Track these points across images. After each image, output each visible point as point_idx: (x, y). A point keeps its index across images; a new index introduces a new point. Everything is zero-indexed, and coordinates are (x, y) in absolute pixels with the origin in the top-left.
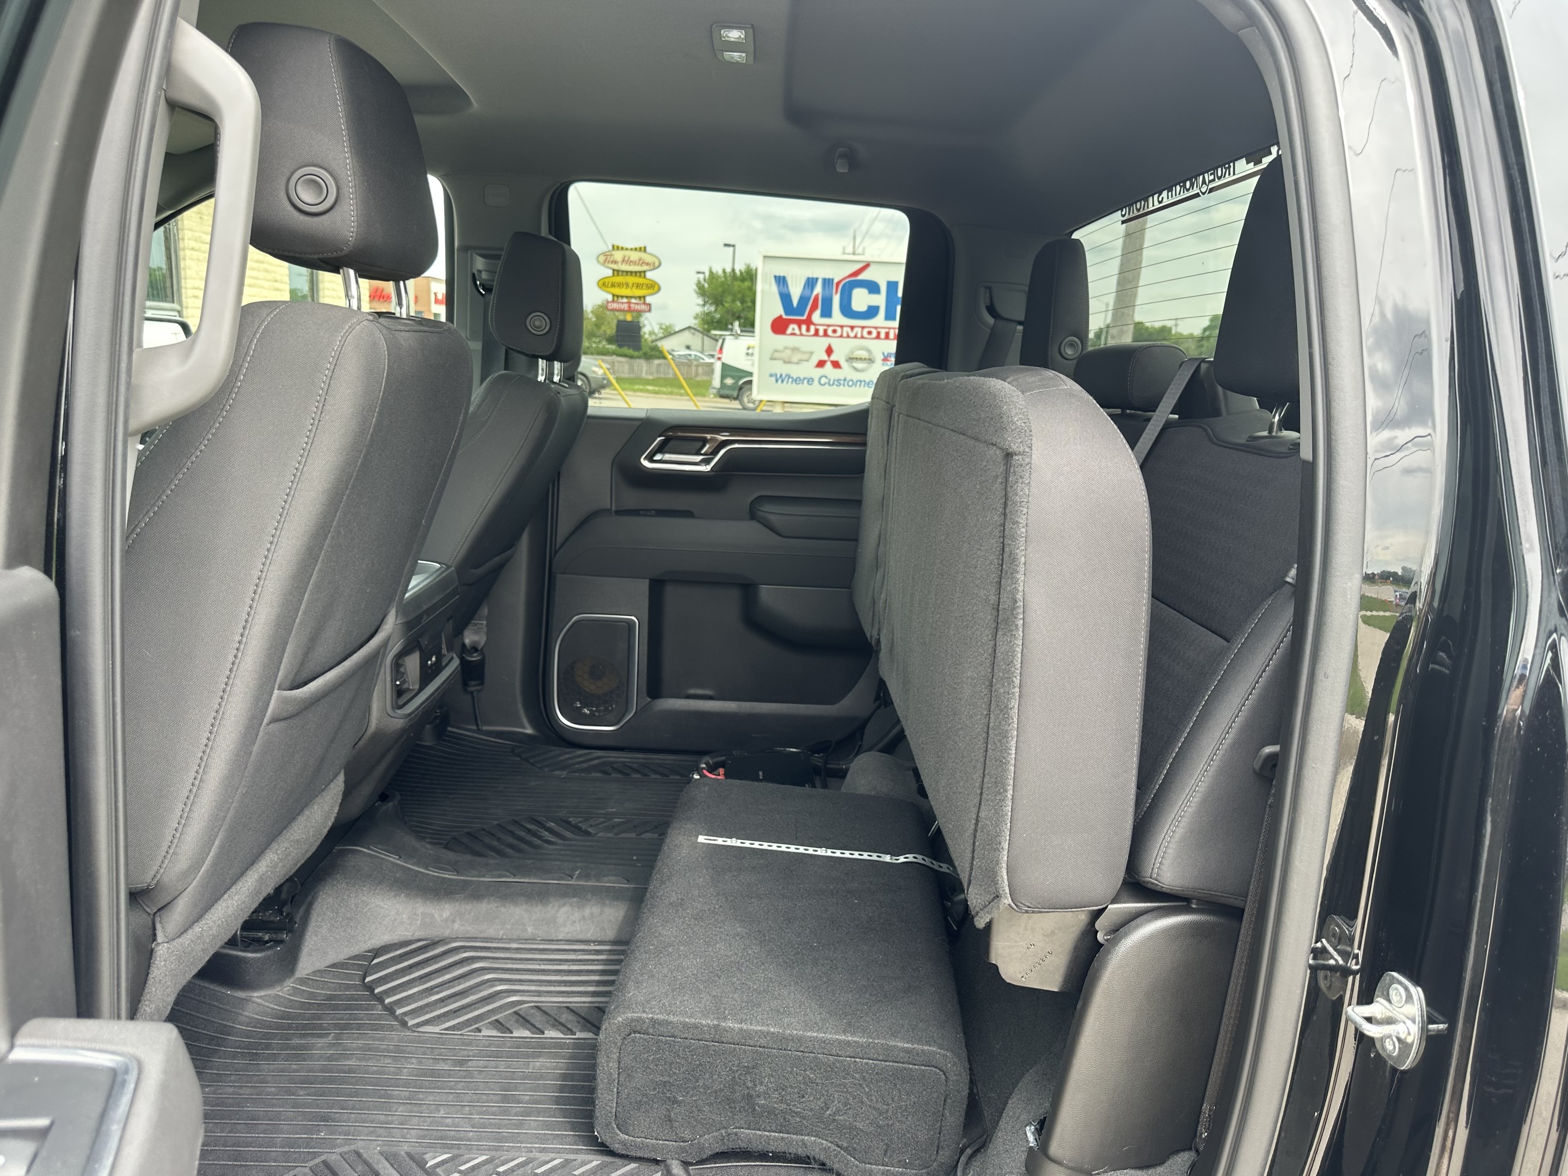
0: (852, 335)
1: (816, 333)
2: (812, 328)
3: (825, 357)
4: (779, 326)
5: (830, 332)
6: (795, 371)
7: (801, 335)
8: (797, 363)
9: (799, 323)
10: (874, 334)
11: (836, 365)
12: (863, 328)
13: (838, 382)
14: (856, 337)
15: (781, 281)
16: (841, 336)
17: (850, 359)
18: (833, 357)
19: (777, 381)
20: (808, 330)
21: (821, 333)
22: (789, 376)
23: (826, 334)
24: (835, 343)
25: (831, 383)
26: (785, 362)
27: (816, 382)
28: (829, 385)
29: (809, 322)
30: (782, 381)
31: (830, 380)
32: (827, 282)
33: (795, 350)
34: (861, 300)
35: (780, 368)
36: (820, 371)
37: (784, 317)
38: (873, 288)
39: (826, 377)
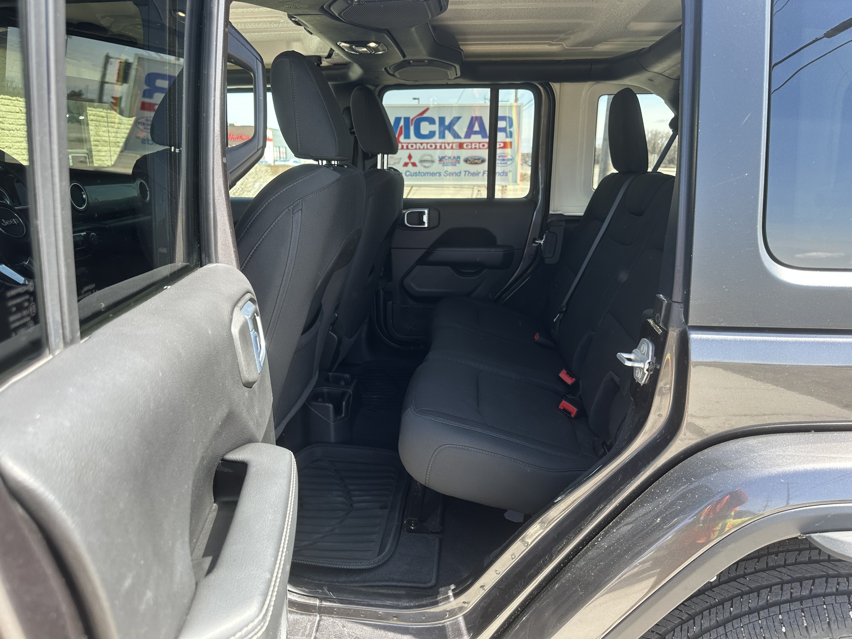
0: (422, 147)
3: (407, 160)
5: (409, 147)
10: (434, 146)
11: (414, 164)
12: (427, 143)
13: (416, 174)
14: (424, 149)
16: (416, 149)
17: (421, 161)
18: (412, 161)
21: (405, 147)
23: (407, 148)
24: (413, 153)
28: (411, 176)
31: (411, 173)
32: (407, 119)
34: (425, 128)
36: (406, 169)
38: (431, 121)
39: (409, 171)
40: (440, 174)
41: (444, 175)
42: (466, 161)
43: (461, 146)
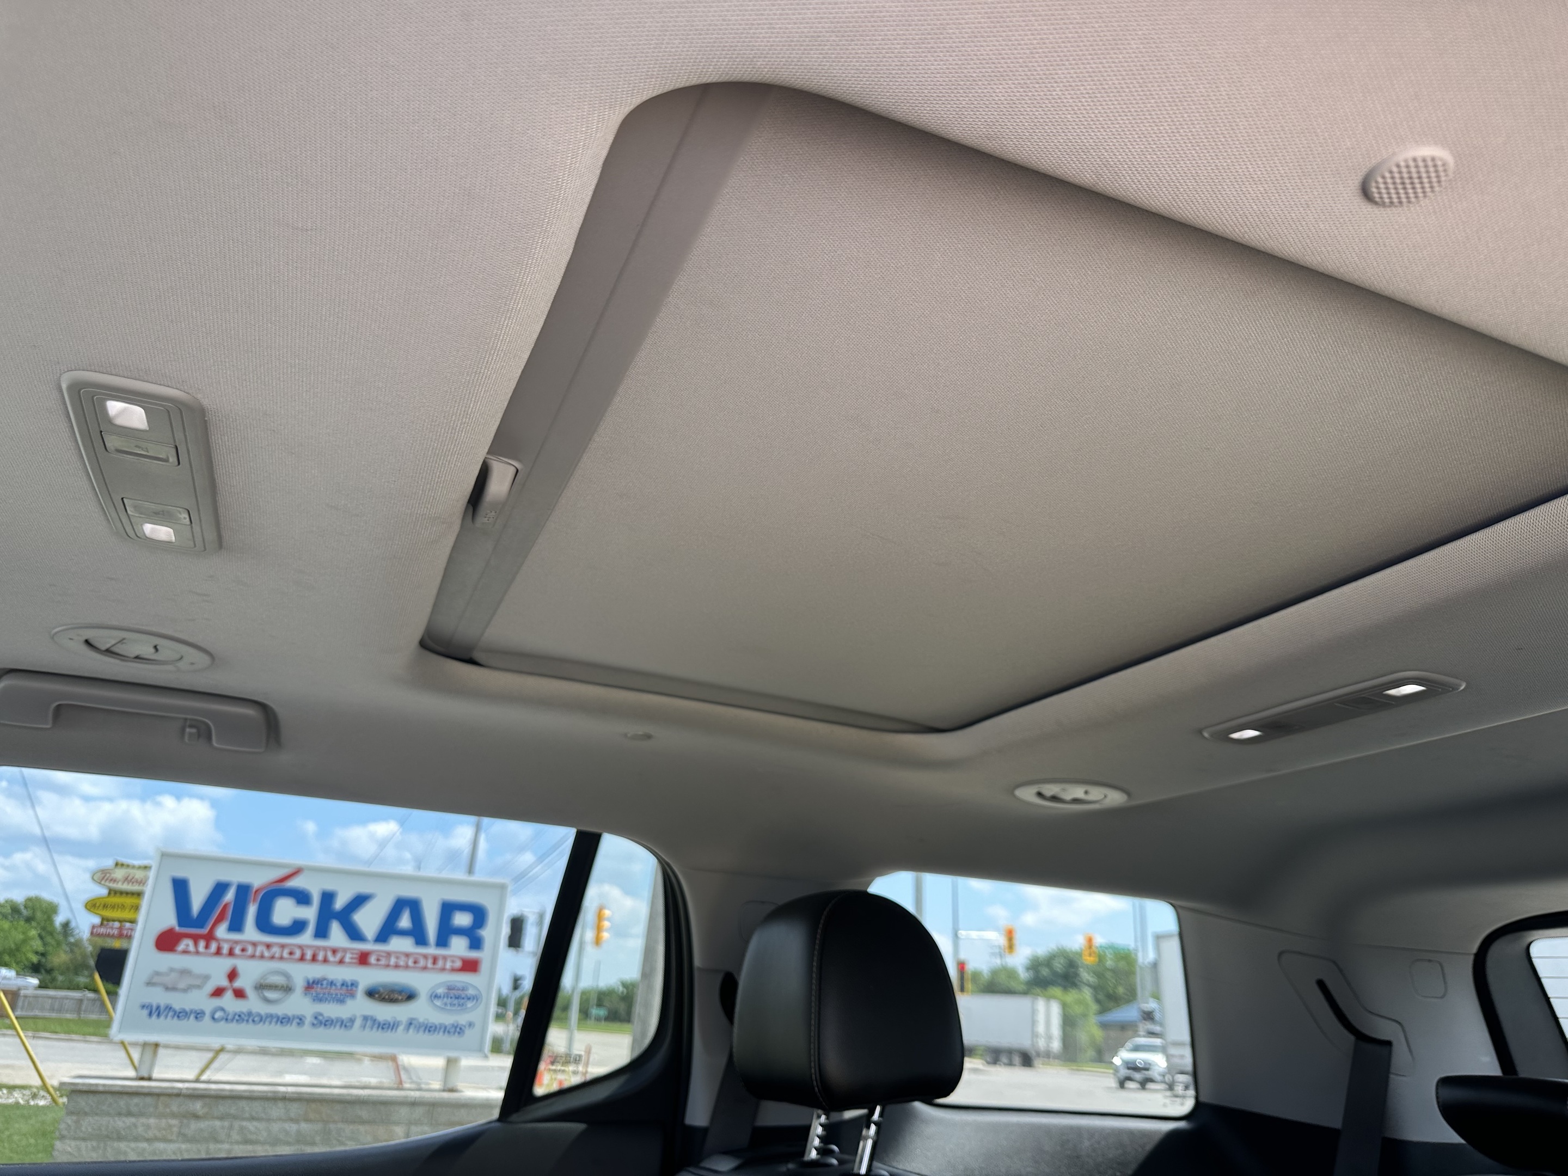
0: (266, 954)
1: (218, 952)
2: (214, 946)
3: (224, 982)
4: (166, 942)
5: (237, 951)
6: (179, 1001)
7: (197, 953)
8: (185, 991)
9: (196, 938)
10: (298, 954)
11: (239, 994)
12: (283, 946)
13: (240, 1018)
14: (272, 958)
15: (181, 888)
16: (253, 956)
17: (261, 987)
18: (238, 984)
19: (150, 1014)
20: (207, 947)
21: (225, 950)
22: (169, 1008)
23: (231, 953)
24: (243, 965)
25: (230, 1017)
26: (167, 989)
27: (207, 1018)
28: (227, 1019)
29: (210, 937)
30: (159, 1015)
31: (228, 1015)
32: (243, 891)
33: (185, 972)
34: (284, 912)
35: (159, 997)
36: (217, 1002)
37: (177, 929)
38: (302, 898)
39: (222, 1009)
40: (301, 1020)
41: (313, 1024)
42: (372, 993)
43: (363, 959)
